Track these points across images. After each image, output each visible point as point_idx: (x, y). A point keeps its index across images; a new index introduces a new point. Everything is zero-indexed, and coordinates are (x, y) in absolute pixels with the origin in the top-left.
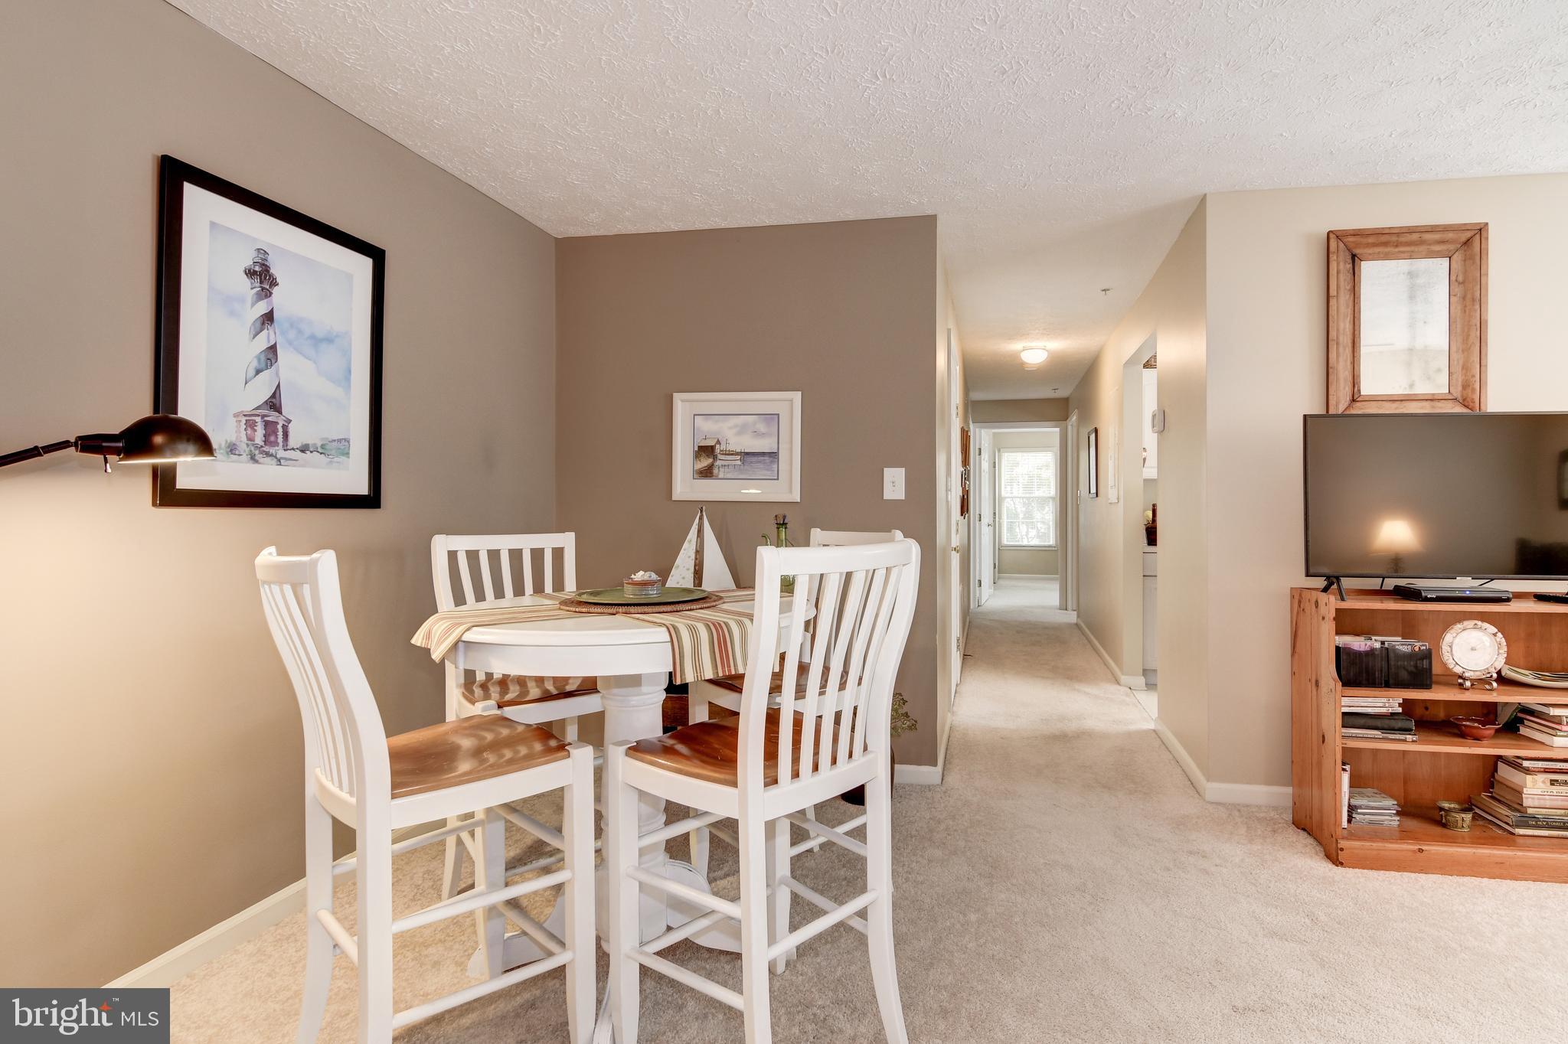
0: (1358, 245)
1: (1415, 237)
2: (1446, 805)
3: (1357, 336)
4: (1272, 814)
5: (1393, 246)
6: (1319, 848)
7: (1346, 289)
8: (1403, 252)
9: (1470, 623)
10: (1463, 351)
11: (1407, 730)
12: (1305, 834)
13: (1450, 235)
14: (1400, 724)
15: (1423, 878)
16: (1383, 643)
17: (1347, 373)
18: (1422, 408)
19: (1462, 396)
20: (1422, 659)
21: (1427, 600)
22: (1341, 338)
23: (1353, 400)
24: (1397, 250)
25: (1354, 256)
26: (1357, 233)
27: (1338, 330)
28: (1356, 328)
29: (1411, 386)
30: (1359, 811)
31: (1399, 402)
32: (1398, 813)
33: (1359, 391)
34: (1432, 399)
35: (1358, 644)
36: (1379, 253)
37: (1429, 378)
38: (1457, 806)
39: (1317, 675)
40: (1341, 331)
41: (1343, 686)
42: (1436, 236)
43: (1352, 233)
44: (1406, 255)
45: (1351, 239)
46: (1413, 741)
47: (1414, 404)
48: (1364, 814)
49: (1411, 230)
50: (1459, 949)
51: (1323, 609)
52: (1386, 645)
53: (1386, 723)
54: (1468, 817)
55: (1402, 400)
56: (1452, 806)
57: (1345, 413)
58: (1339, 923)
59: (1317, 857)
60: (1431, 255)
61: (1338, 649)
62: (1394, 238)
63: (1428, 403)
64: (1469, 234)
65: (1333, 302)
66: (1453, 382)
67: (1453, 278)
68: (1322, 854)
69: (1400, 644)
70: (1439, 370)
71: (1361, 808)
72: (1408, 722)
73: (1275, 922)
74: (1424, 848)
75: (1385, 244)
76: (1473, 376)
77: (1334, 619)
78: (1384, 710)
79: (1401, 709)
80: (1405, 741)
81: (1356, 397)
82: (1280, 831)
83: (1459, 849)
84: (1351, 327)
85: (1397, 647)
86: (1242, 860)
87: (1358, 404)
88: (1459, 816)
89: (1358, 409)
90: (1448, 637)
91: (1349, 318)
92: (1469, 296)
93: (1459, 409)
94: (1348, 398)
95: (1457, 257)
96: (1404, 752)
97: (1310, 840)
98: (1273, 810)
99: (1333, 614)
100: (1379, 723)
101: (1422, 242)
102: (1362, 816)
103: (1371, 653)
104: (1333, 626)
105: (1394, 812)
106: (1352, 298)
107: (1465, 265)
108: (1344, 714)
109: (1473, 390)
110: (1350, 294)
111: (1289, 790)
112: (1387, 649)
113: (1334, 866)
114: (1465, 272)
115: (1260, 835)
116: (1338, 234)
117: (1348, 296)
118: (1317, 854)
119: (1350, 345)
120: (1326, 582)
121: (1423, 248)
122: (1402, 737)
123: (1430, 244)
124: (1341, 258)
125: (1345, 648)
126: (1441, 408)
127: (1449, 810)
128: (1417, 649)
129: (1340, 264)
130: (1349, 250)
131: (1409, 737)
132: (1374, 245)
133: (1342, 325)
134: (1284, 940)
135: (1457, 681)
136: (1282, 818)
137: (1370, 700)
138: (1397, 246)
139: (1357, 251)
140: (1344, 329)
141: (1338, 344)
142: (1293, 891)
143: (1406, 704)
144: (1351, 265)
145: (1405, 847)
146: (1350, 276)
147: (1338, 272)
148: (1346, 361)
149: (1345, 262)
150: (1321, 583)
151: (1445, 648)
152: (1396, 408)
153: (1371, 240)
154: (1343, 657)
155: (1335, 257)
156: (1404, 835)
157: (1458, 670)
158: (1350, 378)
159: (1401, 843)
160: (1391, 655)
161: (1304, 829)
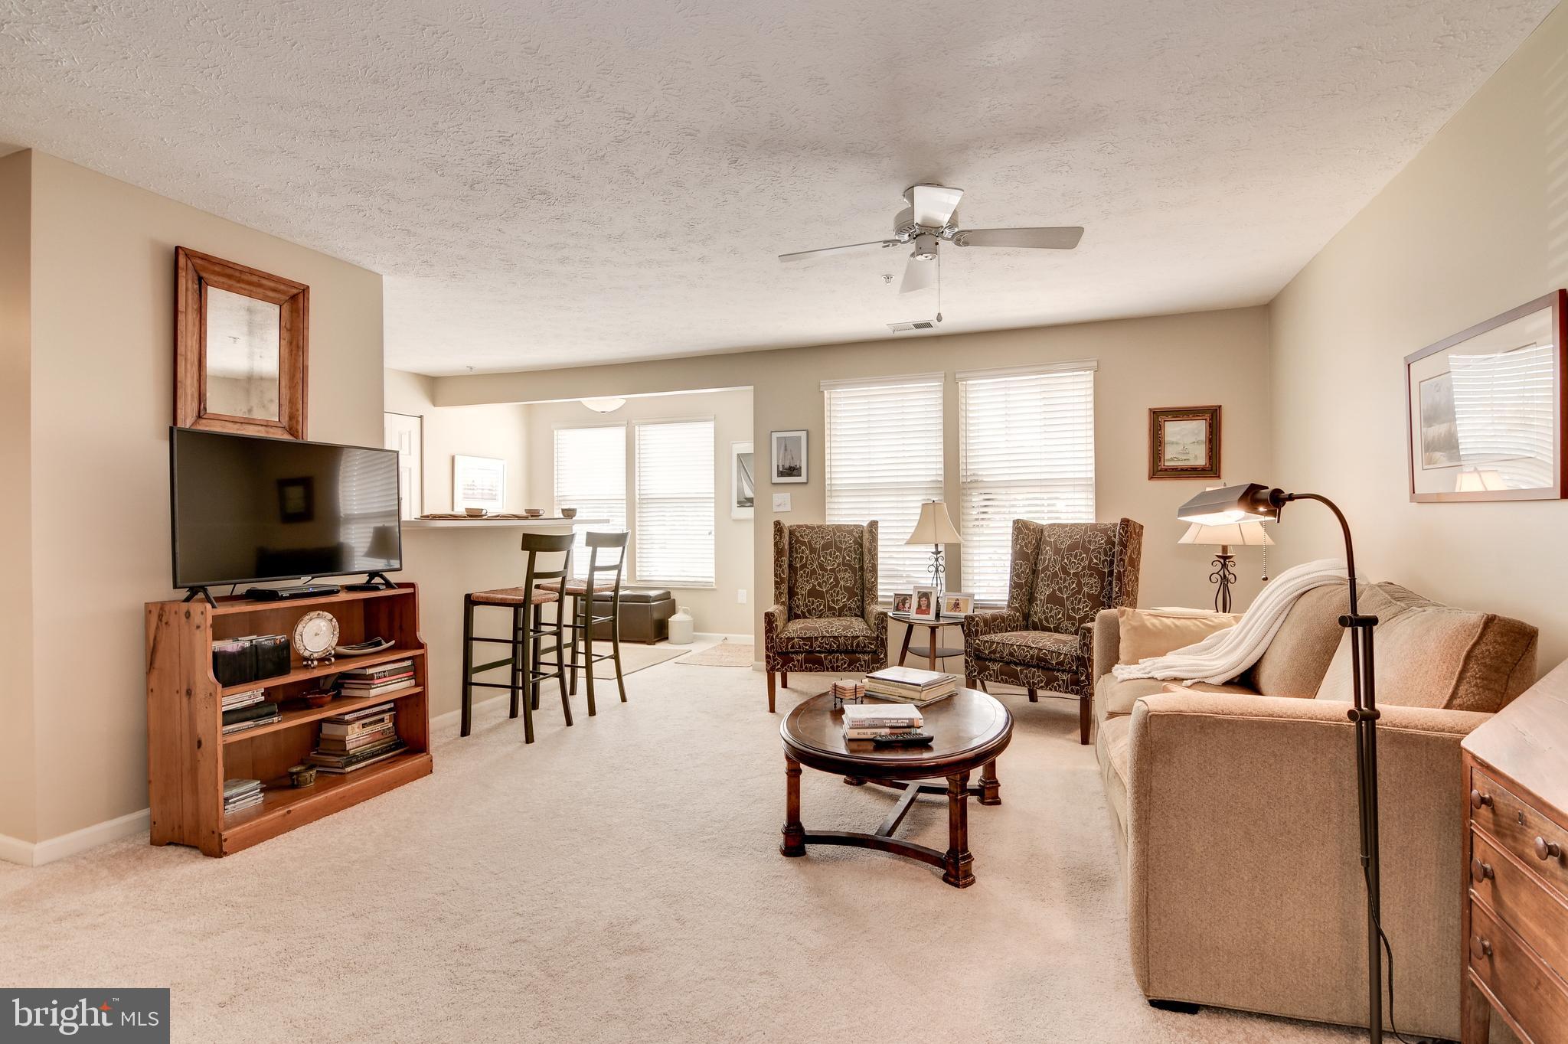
0: (205, 269)
1: (255, 279)
2: (294, 770)
3: (203, 356)
4: (124, 845)
5: (235, 280)
6: (194, 852)
7: (193, 308)
8: (245, 289)
9: (314, 614)
10: (290, 387)
11: (271, 714)
12: (173, 848)
13: (282, 287)
14: (266, 710)
15: (293, 833)
16: (251, 641)
17: (193, 389)
18: (258, 432)
19: (289, 426)
20: (283, 649)
21: (282, 599)
22: (189, 354)
23: (199, 417)
24: (239, 285)
25: (200, 279)
26: (205, 258)
27: (186, 346)
28: (203, 348)
29: (250, 411)
30: (230, 801)
31: (239, 424)
32: (262, 790)
33: (205, 409)
34: (267, 425)
35: (230, 646)
36: (223, 283)
37: (264, 407)
38: (303, 768)
39: (189, 684)
40: (189, 348)
41: (223, 687)
42: (272, 284)
43: (200, 255)
44: (243, 292)
45: (199, 261)
46: (279, 721)
47: (251, 427)
48: (234, 802)
49: (252, 272)
50: (350, 865)
51: (197, 618)
52: (254, 642)
53: (255, 712)
54: (313, 772)
55: (242, 423)
56: (299, 769)
57: (192, 428)
58: (256, 896)
59: (198, 860)
60: (265, 299)
61: (215, 655)
62: (237, 274)
63: (263, 428)
64: (295, 291)
65: (181, 317)
66: (282, 412)
67: (283, 324)
68: (201, 856)
69: (266, 641)
70: (272, 401)
71: (232, 797)
72: (272, 707)
73: (202, 926)
74: (291, 809)
75: (230, 277)
76: (298, 410)
77: (211, 626)
78: (250, 702)
79: (263, 697)
80: (272, 723)
81: (202, 413)
82: (145, 855)
83: (315, 799)
84: (198, 346)
85: (263, 643)
86: (127, 897)
87: (204, 421)
88: (307, 775)
89: (205, 426)
90: (300, 628)
91: (196, 337)
92: (294, 343)
93: (286, 437)
94: (195, 414)
95: (286, 307)
96: (252, 738)
97: (181, 850)
98: (123, 842)
99: (210, 621)
100: (248, 714)
101: (260, 286)
102: (233, 805)
103: (243, 652)
104: (210, 632)
105: (258, 790)
106: (198, 319)
107: (292, 316)
108: (225, 713)
109: (297, 422)
110: (197, 314)
111: (144, 813)
112: (256, 646)
113: (218, 859)
114: (292, 322)
115: (127, 869)
116: (187, 252)
117: (195, 316)
118: (196, 857)
119: (196, 363)
120: (189, 593)
121: (260, 290)
122: (269, 720)
123: (265, 289)
124: (190, 277)
125: (220, 652)
126: (273, 433)
127: (298, 773)
128: (278, 642)
129: (186, 283)
130: (196, 271)
131: (276, 719)
132: (219, 274)
133: (189, 343)
134: (221, 933)
135: (305, 662)
136: (138, 845)
137: (238, 696)
138: (239, 282)
139: (204, 275)
140: (192, 346)
141: (186, 359)
142: (198, 895)
143: (267, 692)
144: (198, 286)
145: (277, 814)
146: (197, 296)
147: (187, 289)
148: (193, 378)
149: (193, 282)
150: (184, 593)
151: (297, 637)
152: (238, 429)
153: (217, 269)
154: (220, 660)
155: (184, 274)
156: (268, 807)
157: (307, 654)
158: (196, 395)
159: (273, 813)
160: (259, 651)
161: (169, 844)
